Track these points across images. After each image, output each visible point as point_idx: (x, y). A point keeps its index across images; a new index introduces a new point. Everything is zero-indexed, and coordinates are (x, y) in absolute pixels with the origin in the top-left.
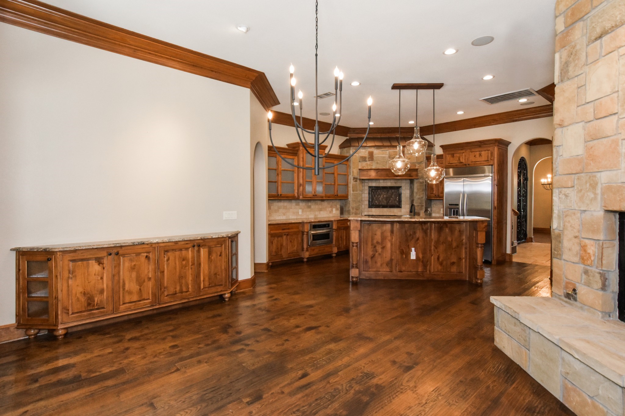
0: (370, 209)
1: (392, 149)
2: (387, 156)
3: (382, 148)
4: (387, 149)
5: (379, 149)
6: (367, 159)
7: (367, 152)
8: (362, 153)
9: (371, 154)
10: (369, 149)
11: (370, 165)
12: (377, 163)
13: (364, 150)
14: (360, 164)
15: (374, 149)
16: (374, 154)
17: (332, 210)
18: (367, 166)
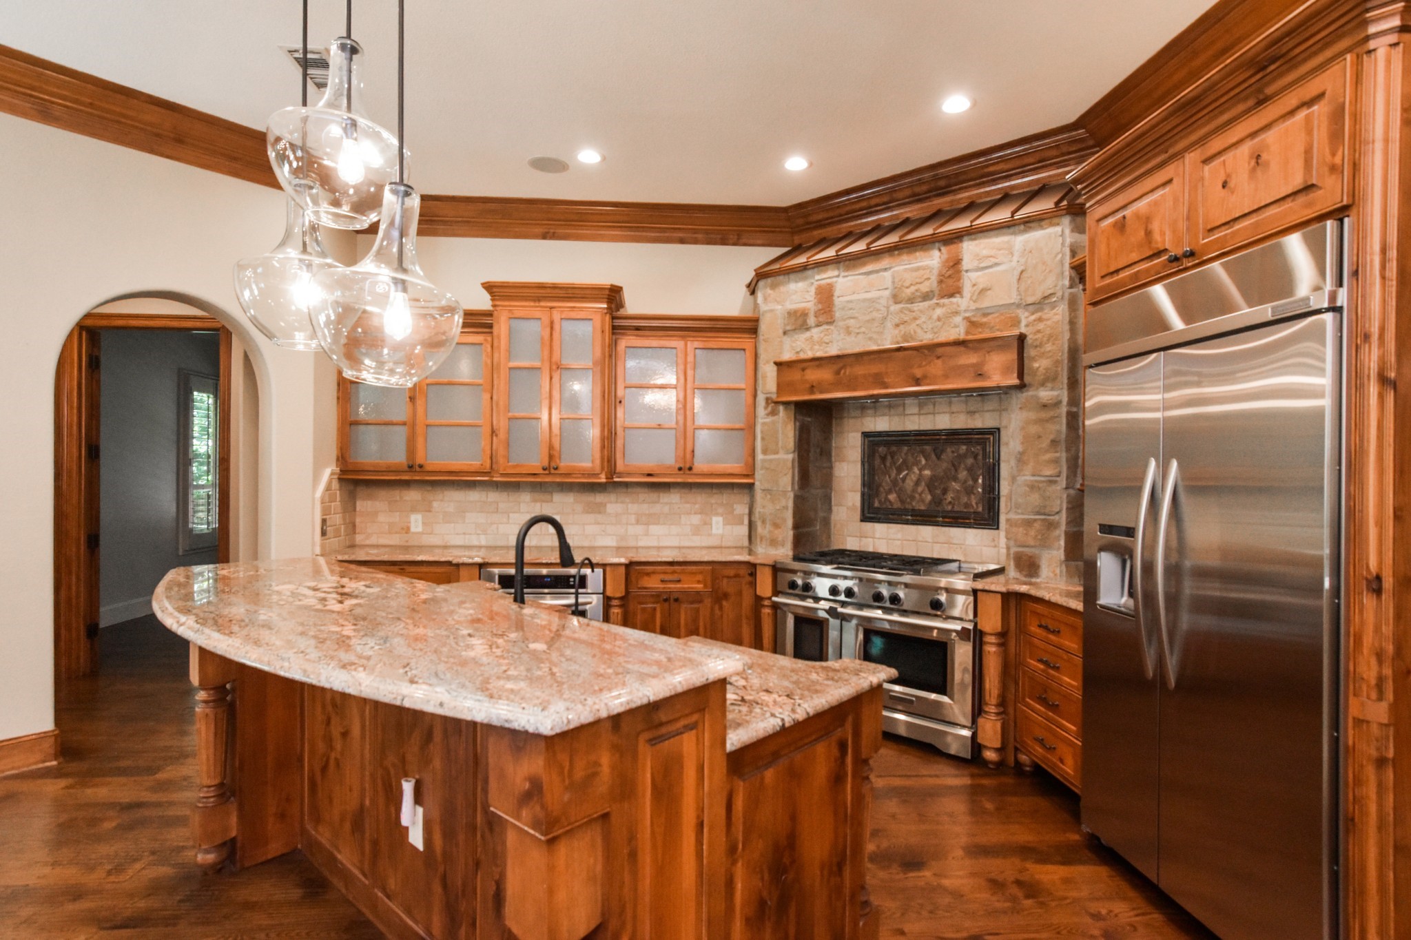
0: (869, 525)
1: (905, 257)
2: (887, 293)
3: (864, 264)
4: (885, 262)
5: (854, 267)
6: (811, 321)
7: (813, 290)
8: (794, 297)
9: (826, 296)
10: (817, 277)
11: (821, 342)
12: (848, 331)
13: (801, 285)
14: (787, 341)
15: (836, 273)
16: (837, 293)
17: (707, 524)
18: (811, 349)
